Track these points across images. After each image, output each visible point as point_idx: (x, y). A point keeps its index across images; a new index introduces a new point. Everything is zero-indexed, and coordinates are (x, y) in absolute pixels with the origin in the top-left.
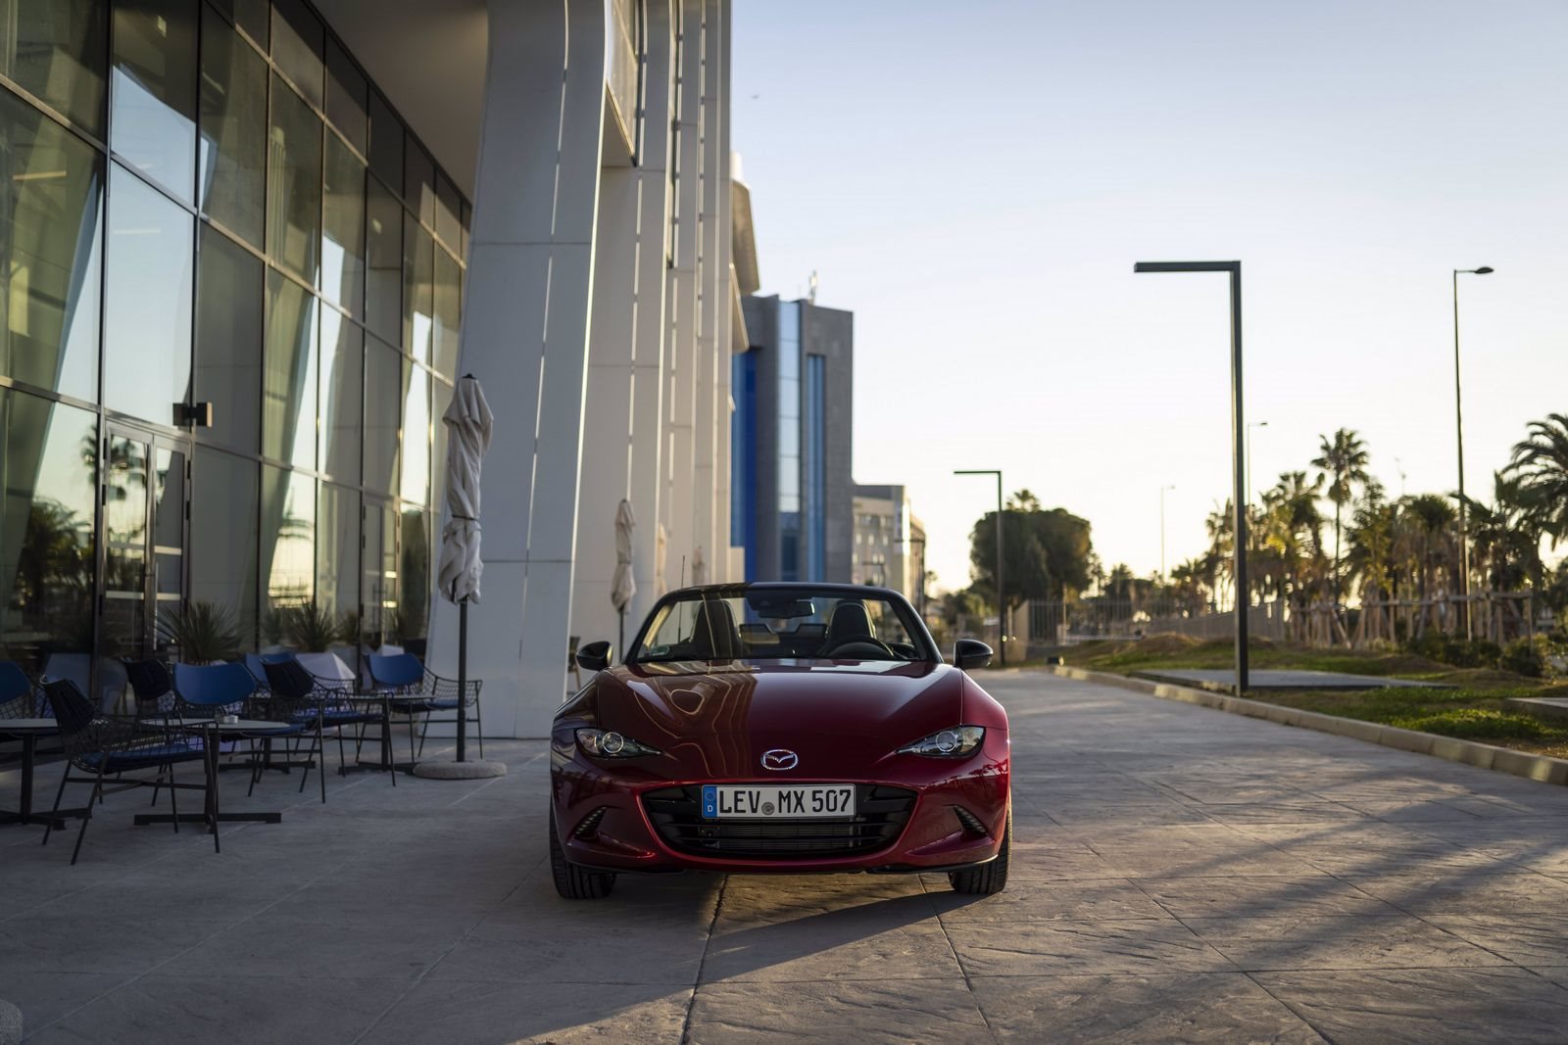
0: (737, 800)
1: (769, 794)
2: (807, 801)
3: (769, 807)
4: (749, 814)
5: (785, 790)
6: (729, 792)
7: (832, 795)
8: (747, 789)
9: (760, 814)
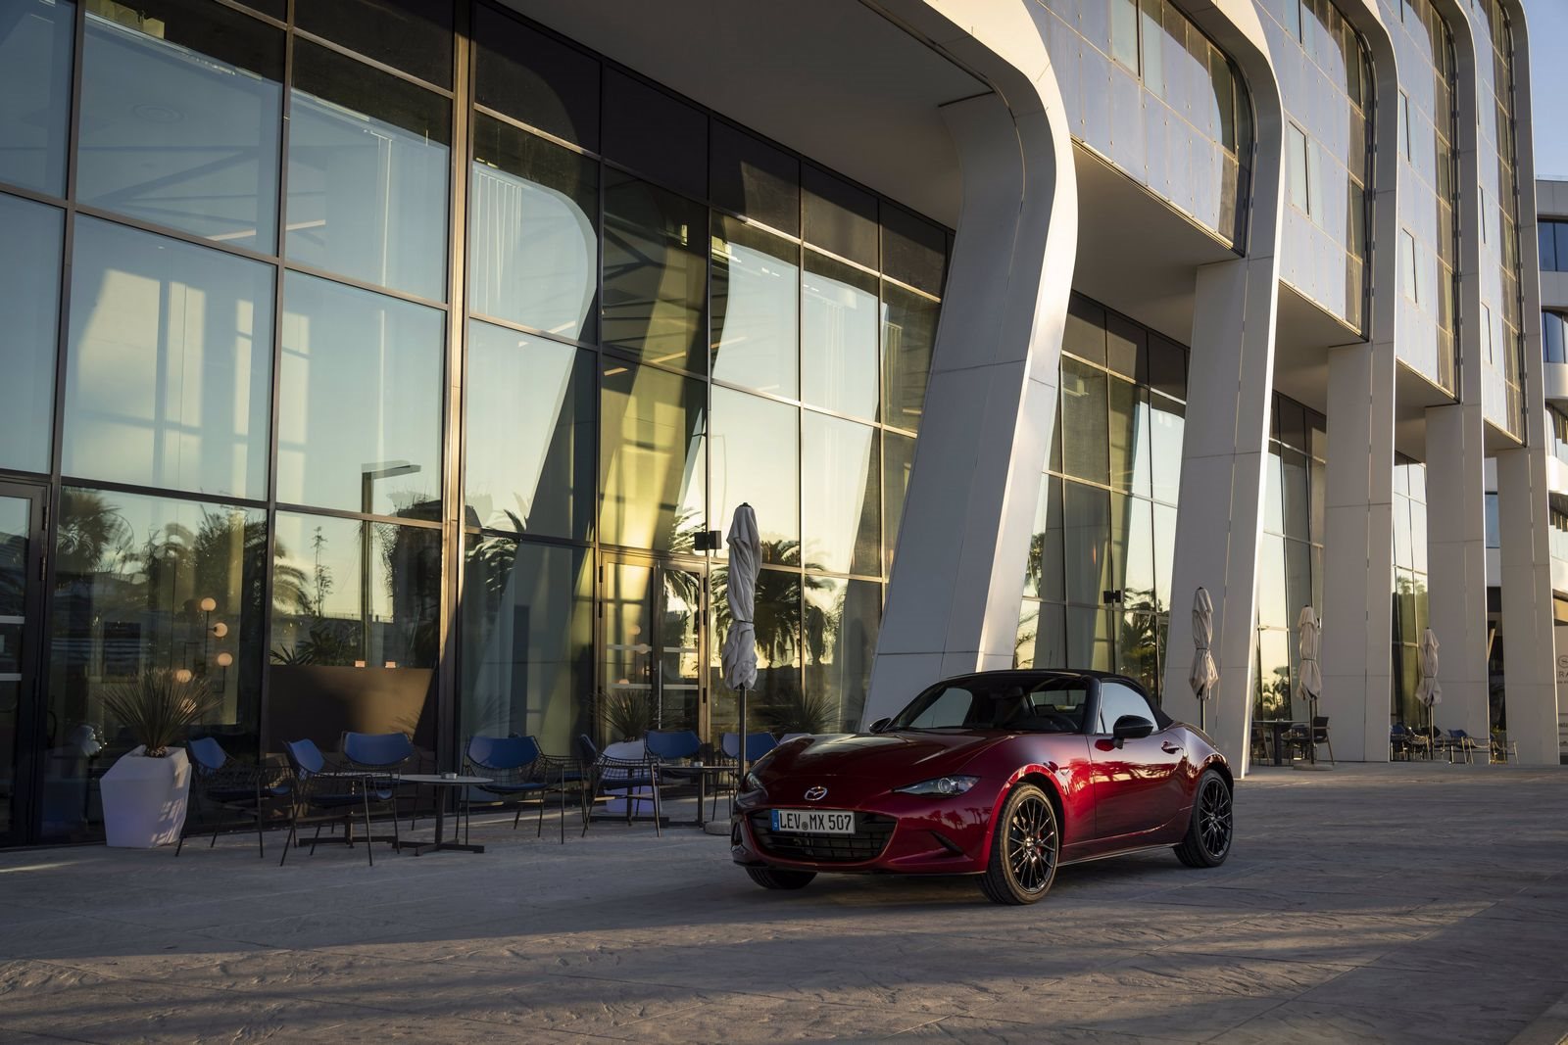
0: (789, 820)
1: (805, 816)
2: (826, 821)
3: (805, 825)
4: (795, 830)
5: (813, 814)
6: (784, 813)
7: (840, 818)
8: (793, 812)
9: (801, 830)
